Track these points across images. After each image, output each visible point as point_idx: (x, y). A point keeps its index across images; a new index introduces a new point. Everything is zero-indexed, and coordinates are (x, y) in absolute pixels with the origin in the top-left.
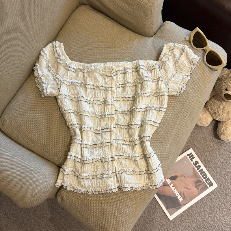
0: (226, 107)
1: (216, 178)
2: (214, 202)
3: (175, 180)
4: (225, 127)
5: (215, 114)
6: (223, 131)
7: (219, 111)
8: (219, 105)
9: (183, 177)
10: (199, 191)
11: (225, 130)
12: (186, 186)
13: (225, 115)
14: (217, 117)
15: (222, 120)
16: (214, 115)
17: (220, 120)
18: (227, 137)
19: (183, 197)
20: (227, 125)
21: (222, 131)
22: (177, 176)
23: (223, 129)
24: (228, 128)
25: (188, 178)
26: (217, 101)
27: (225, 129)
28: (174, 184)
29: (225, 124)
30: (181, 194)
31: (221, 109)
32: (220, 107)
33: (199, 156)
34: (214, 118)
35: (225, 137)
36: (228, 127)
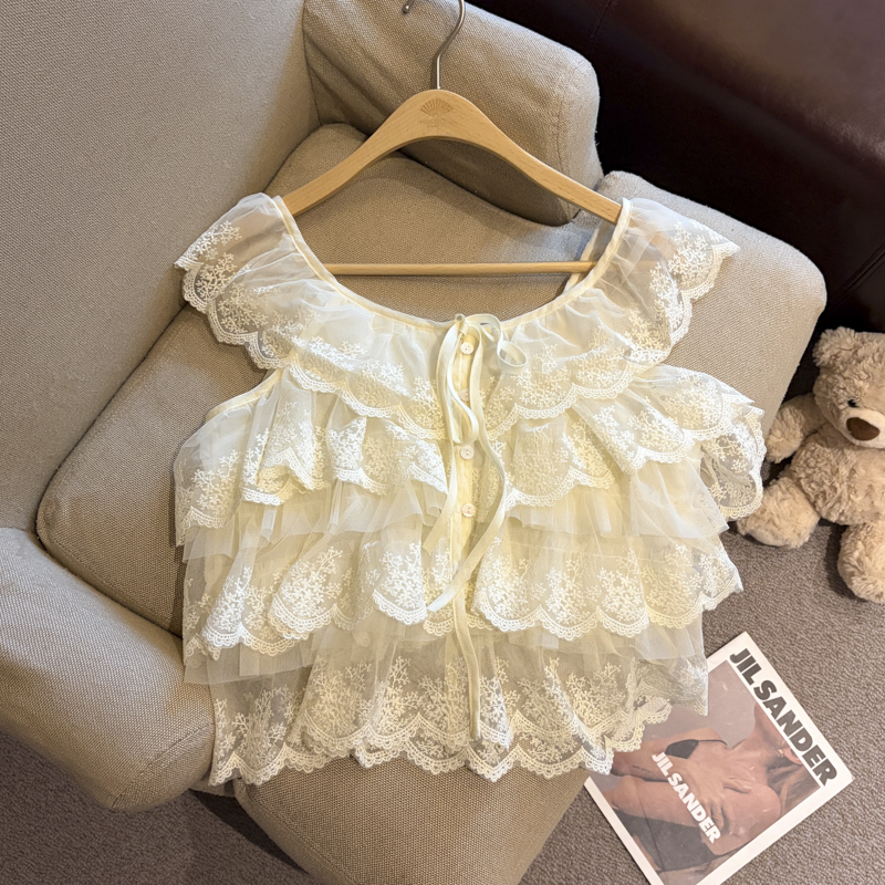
0: (861, 471)
1: (845, 745)
2: (842, 841)
3: (686, 757)
4: (865, 546)
5: (825, 499)
6: (859, 560)
7: (837, 485)
8: (834, 462)
9: (720, 745)
10: (781, 801)
11: (867, 558)
12: (732, 782)
13: (860, 498)
14: (831, 508)
15: (851, 519)
16: (820, 502)
17: (843, 519)
18: (874, 584)
19: (722, 824)
20: (873, 537)
21: (856, 563)
22: (697, 742)
23: (856, 554)
24: (875, 550)
25: (736, 749)
26: (828, 450)
27: (867, 555)
28: (685, 773)
29: (863, 533)
30: (712, 815)
31: (845, 479)
32: (837, 471)
33: (775, 662)
34: (824, 515)
35: (868, 584)
36: (875, 544)
